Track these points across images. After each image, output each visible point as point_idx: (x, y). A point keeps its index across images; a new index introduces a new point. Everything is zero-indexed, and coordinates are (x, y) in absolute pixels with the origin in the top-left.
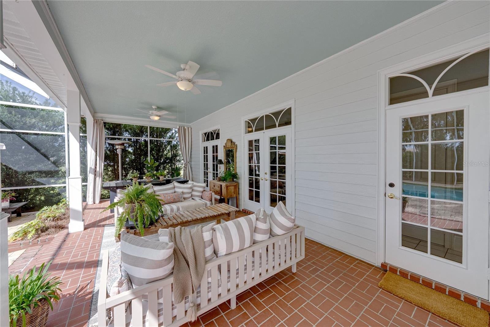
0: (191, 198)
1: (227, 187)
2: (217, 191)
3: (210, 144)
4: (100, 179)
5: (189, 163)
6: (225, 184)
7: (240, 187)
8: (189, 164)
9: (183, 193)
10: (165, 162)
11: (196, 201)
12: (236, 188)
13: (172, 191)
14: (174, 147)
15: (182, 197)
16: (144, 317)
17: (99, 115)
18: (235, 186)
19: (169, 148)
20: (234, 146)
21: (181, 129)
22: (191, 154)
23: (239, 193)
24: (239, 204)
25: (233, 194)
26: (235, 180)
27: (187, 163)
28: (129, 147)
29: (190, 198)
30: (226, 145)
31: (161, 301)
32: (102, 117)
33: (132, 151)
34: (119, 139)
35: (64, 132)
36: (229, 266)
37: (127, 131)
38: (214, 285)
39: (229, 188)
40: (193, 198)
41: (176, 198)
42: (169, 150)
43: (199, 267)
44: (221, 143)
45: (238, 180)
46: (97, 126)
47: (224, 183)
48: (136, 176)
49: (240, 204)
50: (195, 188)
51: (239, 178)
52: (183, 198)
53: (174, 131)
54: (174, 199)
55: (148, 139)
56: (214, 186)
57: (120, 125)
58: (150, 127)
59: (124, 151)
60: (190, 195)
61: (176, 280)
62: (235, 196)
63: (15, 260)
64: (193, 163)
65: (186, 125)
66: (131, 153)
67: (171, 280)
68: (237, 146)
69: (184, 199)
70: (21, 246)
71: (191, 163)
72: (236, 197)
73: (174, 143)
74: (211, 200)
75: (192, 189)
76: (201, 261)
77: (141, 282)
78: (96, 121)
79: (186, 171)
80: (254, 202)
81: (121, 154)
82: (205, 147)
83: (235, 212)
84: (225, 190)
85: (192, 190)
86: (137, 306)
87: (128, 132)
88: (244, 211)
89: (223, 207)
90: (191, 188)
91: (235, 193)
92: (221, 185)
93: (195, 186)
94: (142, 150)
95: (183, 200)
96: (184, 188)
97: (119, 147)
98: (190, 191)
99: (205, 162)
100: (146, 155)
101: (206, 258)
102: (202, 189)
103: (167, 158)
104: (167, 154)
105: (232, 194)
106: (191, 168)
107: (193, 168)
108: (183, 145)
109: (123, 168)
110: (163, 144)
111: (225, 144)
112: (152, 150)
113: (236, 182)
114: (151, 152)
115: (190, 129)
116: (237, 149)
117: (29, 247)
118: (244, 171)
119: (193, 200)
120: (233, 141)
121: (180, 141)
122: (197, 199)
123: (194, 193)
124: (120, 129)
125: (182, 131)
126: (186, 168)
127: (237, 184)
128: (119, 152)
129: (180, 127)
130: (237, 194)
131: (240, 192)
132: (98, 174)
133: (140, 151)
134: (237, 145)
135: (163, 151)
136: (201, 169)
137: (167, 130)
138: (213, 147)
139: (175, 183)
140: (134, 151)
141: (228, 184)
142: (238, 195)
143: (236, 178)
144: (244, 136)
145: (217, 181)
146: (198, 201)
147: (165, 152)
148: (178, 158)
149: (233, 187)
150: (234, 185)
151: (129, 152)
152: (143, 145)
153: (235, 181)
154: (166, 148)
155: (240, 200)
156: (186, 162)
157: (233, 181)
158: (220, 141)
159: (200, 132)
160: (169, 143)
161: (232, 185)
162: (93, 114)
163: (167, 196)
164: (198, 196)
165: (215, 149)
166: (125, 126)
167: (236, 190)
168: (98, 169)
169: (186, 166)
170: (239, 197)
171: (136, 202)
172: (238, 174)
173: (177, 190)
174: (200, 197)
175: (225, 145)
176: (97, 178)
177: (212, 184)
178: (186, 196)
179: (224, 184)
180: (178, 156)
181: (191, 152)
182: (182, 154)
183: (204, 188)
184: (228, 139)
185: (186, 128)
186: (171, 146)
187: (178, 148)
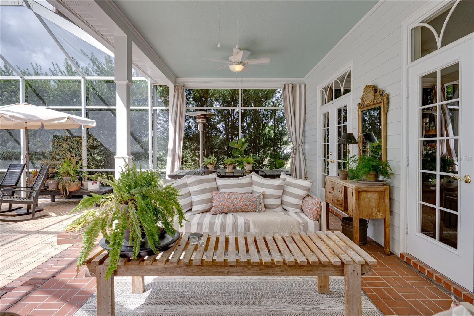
0: (281, 208)
1: (359, 192)
2: (338, 201)
3: (334, 106)
5: (300, 145)
6: (354, 186)
7: (396, 197)
8: (300, 147)
9: (264, 195)
11: (289, 215)
12: (384, 199)
13: (248, 189)
14: (280, 121)
15: (260, 204)
17: (181, 80)
18: (382, 194)
19: (271, 122)
20: (380, 98)
21: (288, 89)
22: (304, 131)
23: (391, 212)
24: (393, 238)
25: (375, 211)
26: (381, 178)
27: (297, 146)
29: (277, 207)
30: (363, 101)
39: (364, 195)
40: (285, 207)
41: (248, 204)
42: (272, 127)
44: (353, 100)
45: (389, 178)
47: (354, 183)
48: (211, 163)
49: (396, 237)
50: (290, 189)
51: (392, 174)
52: (263, 205)
54: (245, 205)
55: (240, 108)
56: (333, 188)
60: (278, 202)
62: (380, 217)
63: (53, 256)
64: (307, 146)
68: (388, 99)
69: (266, 207)
70: (70, 239)
71: (304, 146)
72: (385, 220)
74: (318, 217)
75: (284, 190)
78: (177, 88)
79: (295, 160)
80: (436, 242)
81: (202, 131)
82: (324, 115)
83: (362, 265)
84: (354, 201)
85: (282, 191)
88: (405, 260)
89: (331, 243)
90: (280, 187)
91: (382, 209)
92: (346, 188)
93: (289, 184)
95: (264, 209)
96: (267, 186)
98: (280, 193)
99: (325, 142)
102: (302, 193)
103: (270, 139)
104: (269, 132)
105: (372, 211)
106: (304, 154)
107: (306, 155)
108: (291, 118)
111: (362, 99)
113: (384, 185)
115: (303, 86)
116: (388, 104)
117: (77, 242)
118: (408, 157)
119: (283, 213)
121: (287, 109)
122: (292, 211)
123: (287, 199)
126: (295, 154)
127: (386, 189)
129: (287, 86)
130: (388, 212)
131: (396, 210)
132: (176, 157)
134: (388, 95)
135: (264, 128)
136: (318, 155)
137: (269, 94)
138: (340, 111)
139: (253, 176)
141: (363, 187)
142: (388, 217)
143: (386, 174)
144: (408, 69)
145: (340, 179)
146: (293, 216)
147: (267, 130)
148: (285, 139)
149: (376, 195)
150: (378, 189)
153: (381, 181)
155: (396, 230)
156: (295, 145)
157: (377, 181)
158: (351, 95)
159: (318, 88)
161: (373, 189)
162: (174, 79)
163: (233, 197)
164: (293, 205)
165: (342, 115)
167: (385, 202)
169: (296, 151)
170: (392, 220)
172: (390, 163)
173: (256, 188)
174: (298, 208)
175: (360, 102)
177: (330, 183)
178: (269, 202)
179: (351, 186)
180: (285, 134)
181: (304, 126)
182: (290, 133)
183: (309, 190)
184: (368, 86)
185: (296, 85)
186: (275, 119)
187: (285, 122)
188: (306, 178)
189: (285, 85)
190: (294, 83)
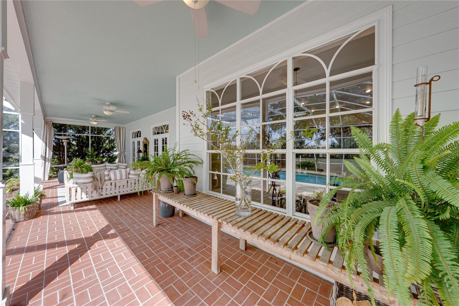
3: (136, 140)
4: (49, 163)
8: (123, 153)
10: (103, 152)
13: (105, 167)
14: (112, 141)
16: (81, 194)
17: (49, 118)
19: (107, 142)
20: (147, 142)
22: (125, 147)
27: (121, 153)
28: (73, 141)
30: (144, 141)
31: (87, 190)
32: (51, 120)
33: (75, 144)
34: (65, 135)
35: (19, 129)
36: (115, 185)
37: (71, 128)
38: (109, 189)
42: (107, 144)
43: (102, 181)
44: (141, 139)
46: (47, 126)
53: (111, 130)
55: (90, 135)
57: (65, 125)
58: (91, 127)
59: (69, 144)
61: (93, 184)
64: (126, 153)
65: (121, 126)
66: (75, 145)
67: (91, 184)
73: (112, 137)
76: (103, 180)
77: (80, 183)
78: (46, 122)
81: (66, 146)
82: (133, 142)
86: (79, 190)
87: (73, 129)
90: (117, 166)
93: (120, 165)
94: (84, 143)
96: (112, 166)
97: (66, 141)
99: (133, 152)
100: (87, 146)
101: (105, 180)
103: (106, 149)
104: (106, 146)
106: (125, 156)
108: (118, 140)
109: (68, 156)
110: (103, 139)
112: (93, 143)
114: (92, 144)
115: (124, 129)
116: (149, 143)
120: (147, 139)
121: (116, 136)
124: (66, 128)
125: (118, 130)
126: (120, 156)
128: (65, 144)
129: (117, 127)
132: (47, 160)
133: (82, 143)
134: (149, 141)
135: (103, 144)
136: (131, 157)
137: (106, 129)
139: (107, 164)
140: (77, 144)
147: (104, 145)
148: (115, 149)
151: (73, 145)
152: (85, 139)
154: (105, 142)
159: (130, 131)
160: (108, 138)
162: (44, 117)
165: (139, 143)
166: (70, 126)
168: (47, 156)
171: (79, 168)
173: (107, 167)
176: (47, 163)
180: (115, 147)
181: (125, 145)
182: (118, 147)
183: (126, 166)
184: (144, 138)
185: (121, 128)
186: (109, 140)
187: (115, 142)
188: (126, 163)
189: (115, 127)
190: (120, 127)
